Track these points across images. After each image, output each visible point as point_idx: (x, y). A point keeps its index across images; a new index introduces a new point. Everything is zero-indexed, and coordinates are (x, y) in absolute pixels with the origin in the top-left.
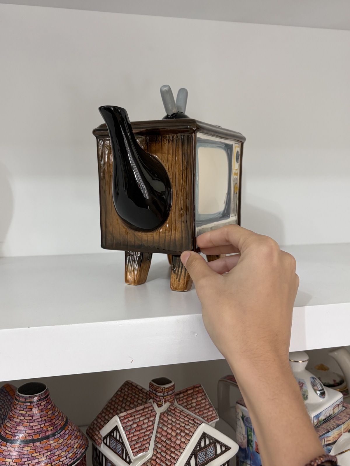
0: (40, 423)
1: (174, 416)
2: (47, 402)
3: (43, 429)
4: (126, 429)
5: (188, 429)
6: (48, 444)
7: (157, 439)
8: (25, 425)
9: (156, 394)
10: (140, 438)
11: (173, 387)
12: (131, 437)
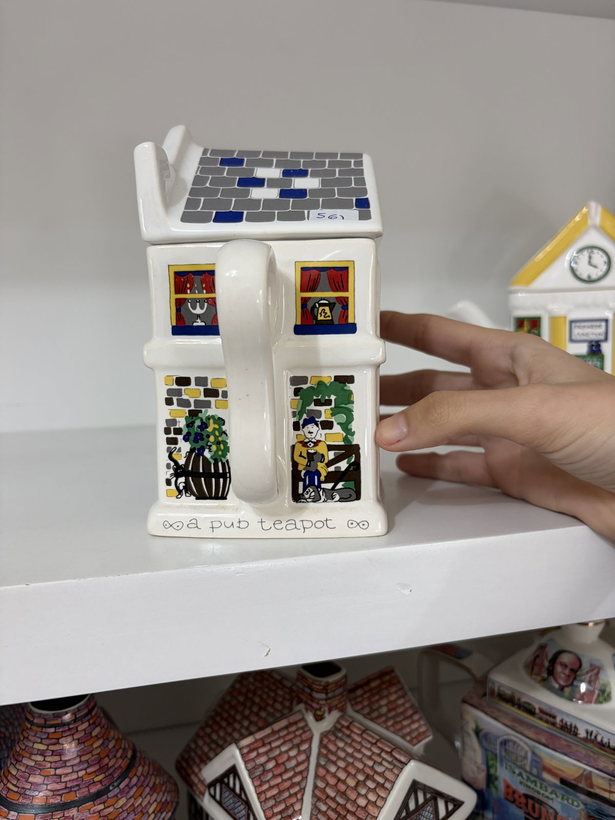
0: (76, 769)
1: (349, 741)
2: (91, 722)
3: (83, 781)
4: (254, 773)
5: (381, 773)
6: (93, 811)
7: (318, 793)
8: (45, 772)
9: (310, 695)
10: (283, 791)
11: (344, 680)
12: (264, 792)
